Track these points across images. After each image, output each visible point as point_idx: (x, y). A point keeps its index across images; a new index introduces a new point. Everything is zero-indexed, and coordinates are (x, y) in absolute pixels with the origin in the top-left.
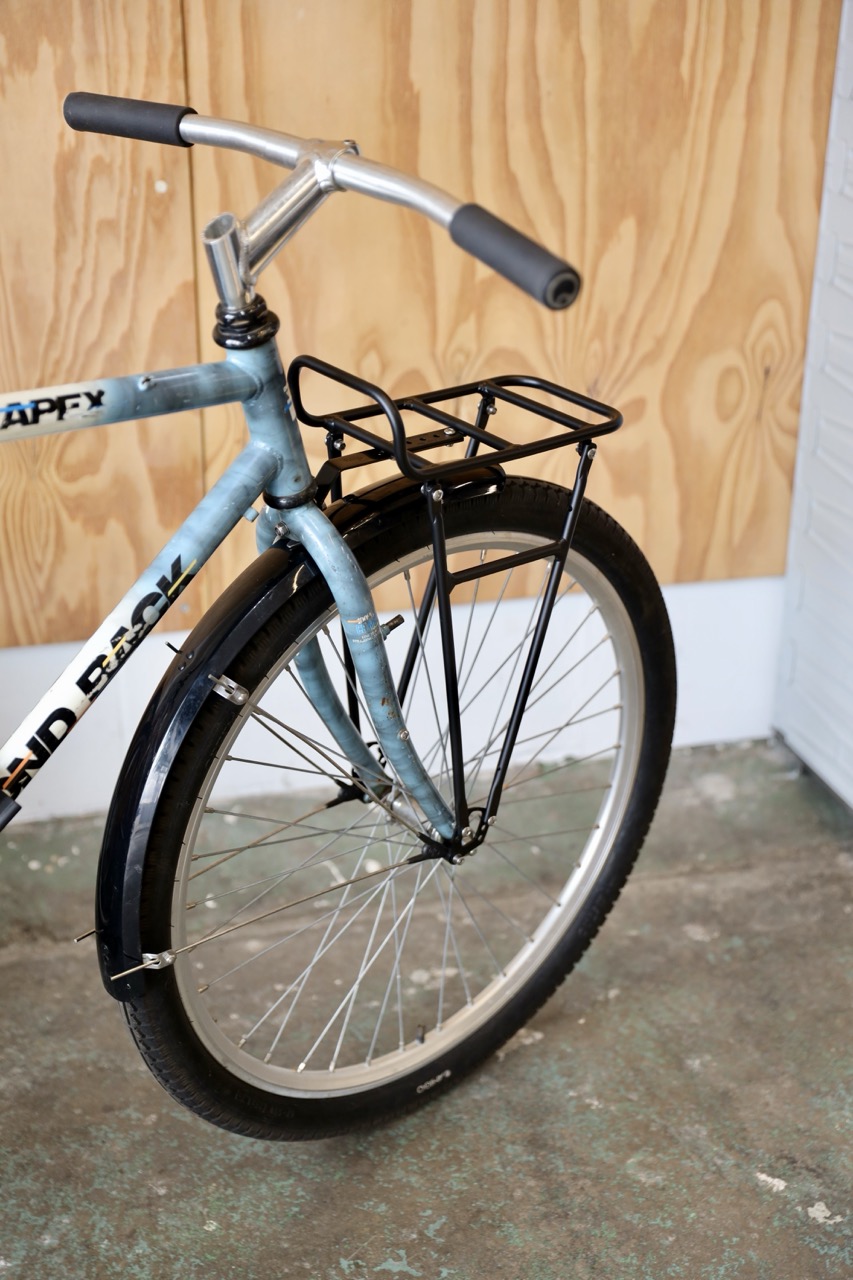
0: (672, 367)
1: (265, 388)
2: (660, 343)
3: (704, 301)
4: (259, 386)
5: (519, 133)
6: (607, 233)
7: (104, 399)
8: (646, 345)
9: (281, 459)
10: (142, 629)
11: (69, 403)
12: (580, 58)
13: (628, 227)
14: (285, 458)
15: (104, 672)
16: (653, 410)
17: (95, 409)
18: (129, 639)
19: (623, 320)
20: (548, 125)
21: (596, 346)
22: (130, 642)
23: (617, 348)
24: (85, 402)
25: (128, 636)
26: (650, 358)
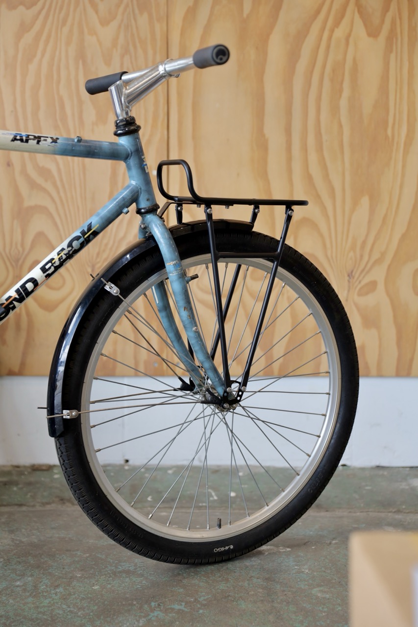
0: (389, 266)
1: (133, 154)
2: (383, 254)
3: (404, 237)
4: (130, 153)
5: (313, 157)
6: (356, 203)
7: (58, 141)
8: (376, 256)
9: (141, 189)
10: (71, 250)
11: (42, 139)
12: (341, 126)
13: (365, 201)
14: (142, 188)
15: (52, 265)
16: (381, 287)
17: (54, 143)
18: (65, 253)
19: (364, 243)
20: (326, 154)
21: (351, 254)
22: (66, 254)
23: (362, 256)
24: (49, 140)
25: (65, 252)
26: (378, 262)
